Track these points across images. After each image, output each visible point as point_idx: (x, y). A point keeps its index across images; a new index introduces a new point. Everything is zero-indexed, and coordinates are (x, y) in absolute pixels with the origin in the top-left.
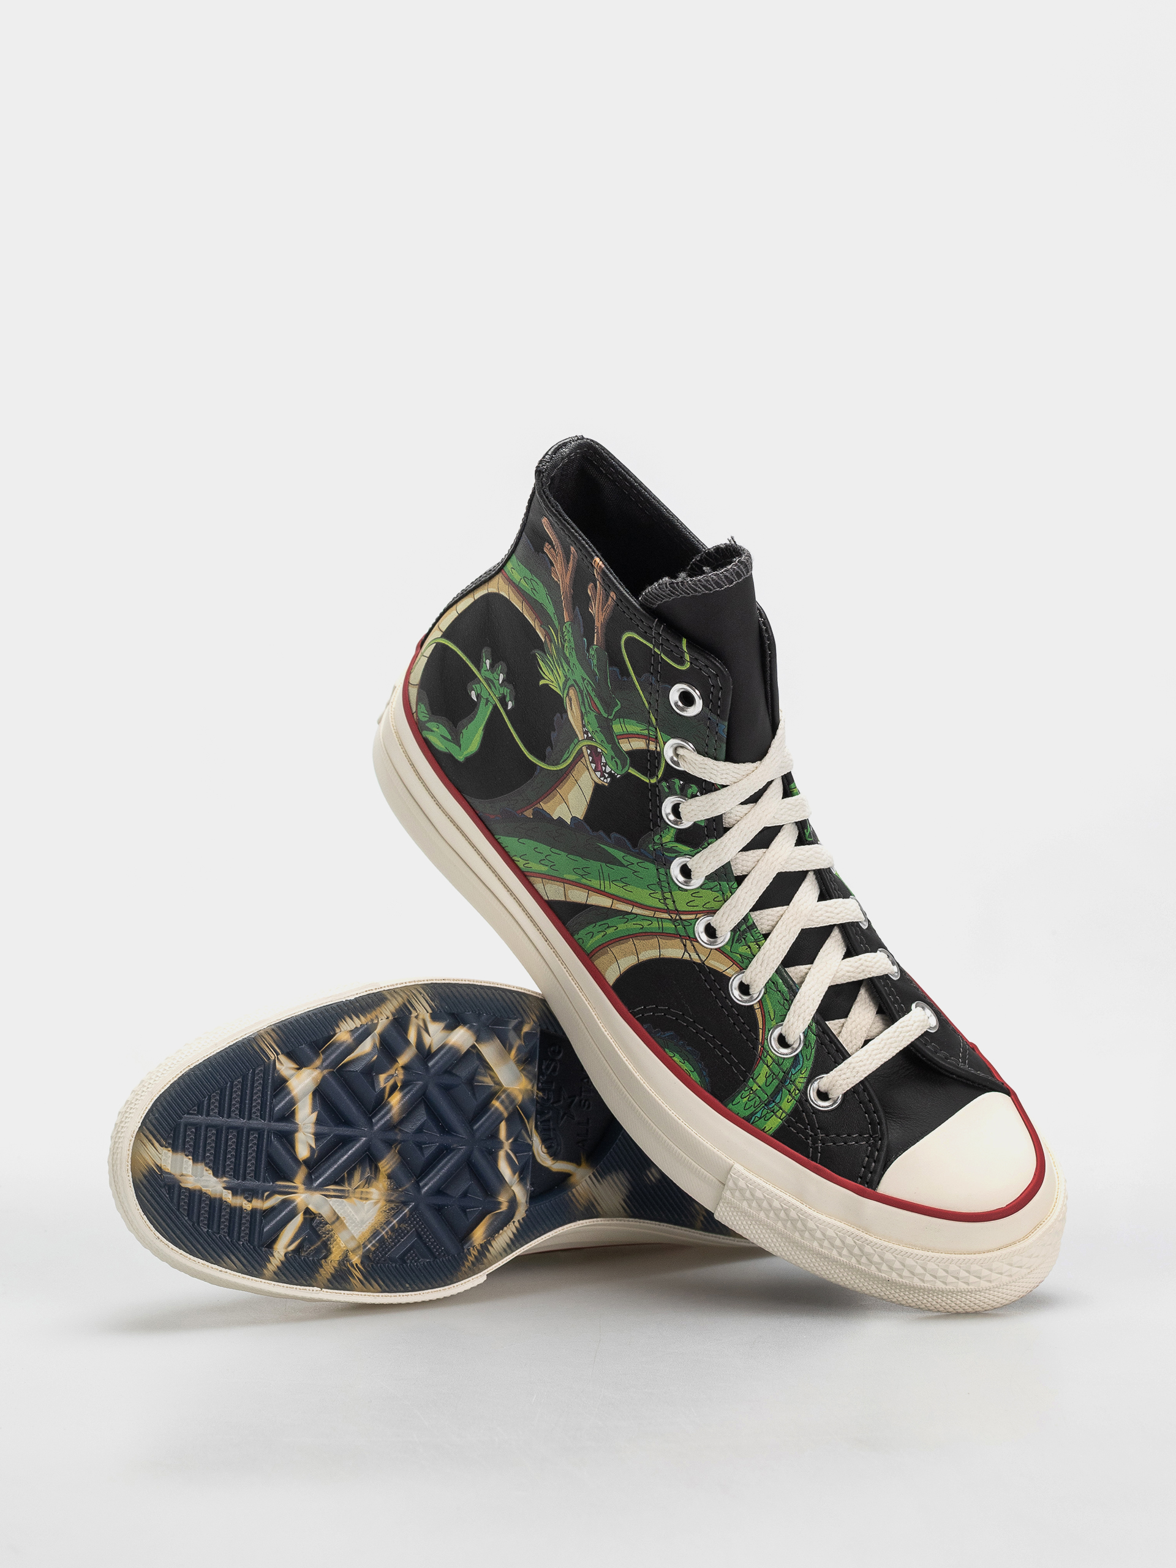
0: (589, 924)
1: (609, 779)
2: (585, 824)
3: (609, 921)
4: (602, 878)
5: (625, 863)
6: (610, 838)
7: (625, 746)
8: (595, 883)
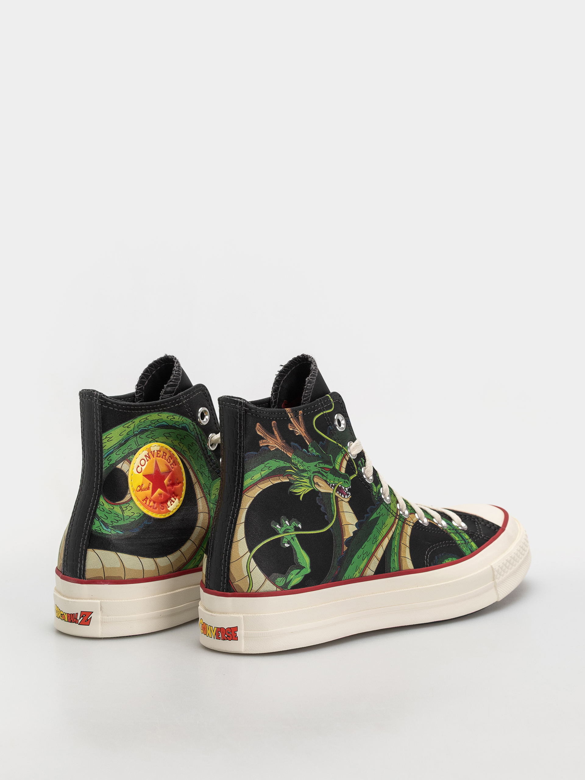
0: (390, 558)
1: (350, 493)
2: (360, 521)
3: (393, 547)
4: (380, 533)
5: (378, 516)
6: (369, 513)
7: (343, 471)
8: (380, 538)
